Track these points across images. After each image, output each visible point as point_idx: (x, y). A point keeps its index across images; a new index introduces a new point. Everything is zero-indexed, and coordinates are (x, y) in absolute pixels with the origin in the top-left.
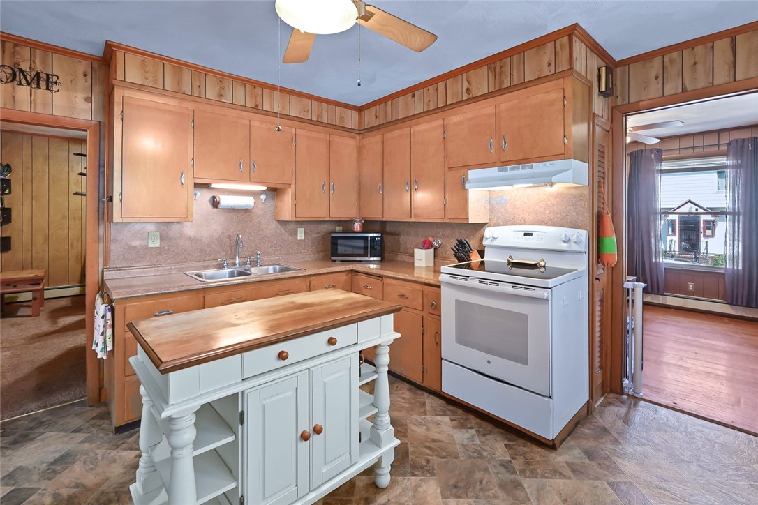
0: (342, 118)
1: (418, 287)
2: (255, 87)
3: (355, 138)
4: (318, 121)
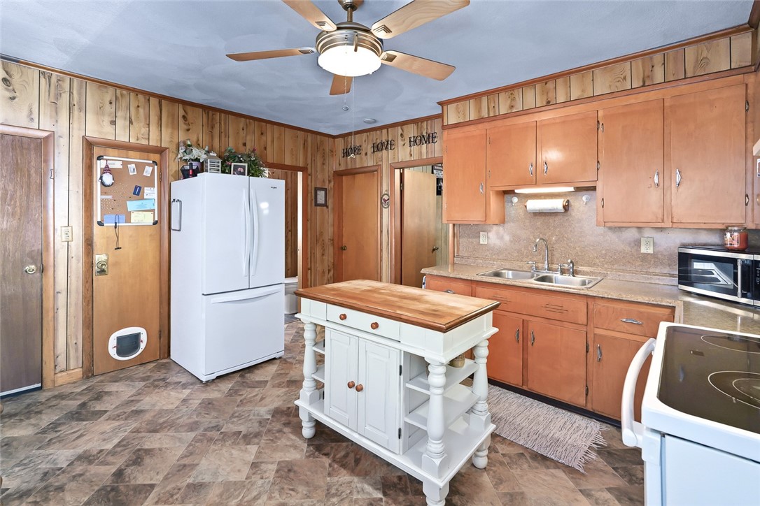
0: (702, 62)
2: (546, 83)
3: (741, 83)
4: (643, 86)
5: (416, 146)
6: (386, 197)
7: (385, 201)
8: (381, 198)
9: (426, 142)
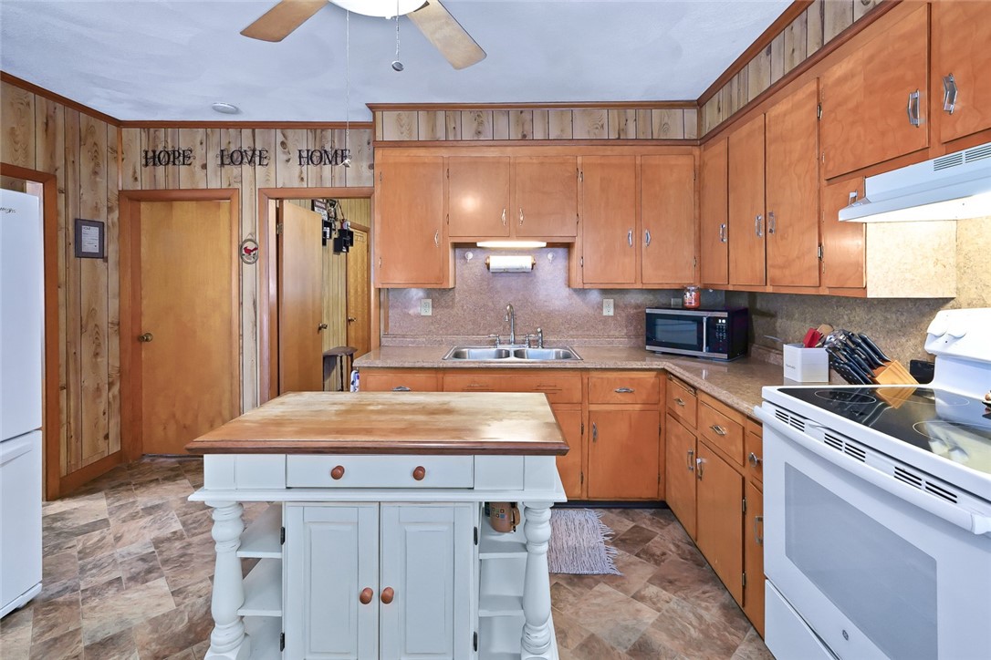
0: (664, 126)
1: (739, 419)
2: (521, 112)
3: (691, 154)
4: (619, 139)
5: (311, 166)
6: (250, 246)
7: (249, 251)
8: (240, 247)
9: (330, 162)
